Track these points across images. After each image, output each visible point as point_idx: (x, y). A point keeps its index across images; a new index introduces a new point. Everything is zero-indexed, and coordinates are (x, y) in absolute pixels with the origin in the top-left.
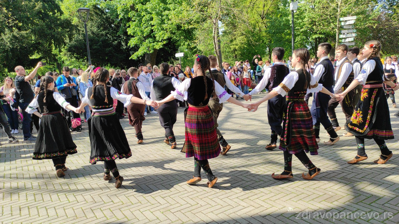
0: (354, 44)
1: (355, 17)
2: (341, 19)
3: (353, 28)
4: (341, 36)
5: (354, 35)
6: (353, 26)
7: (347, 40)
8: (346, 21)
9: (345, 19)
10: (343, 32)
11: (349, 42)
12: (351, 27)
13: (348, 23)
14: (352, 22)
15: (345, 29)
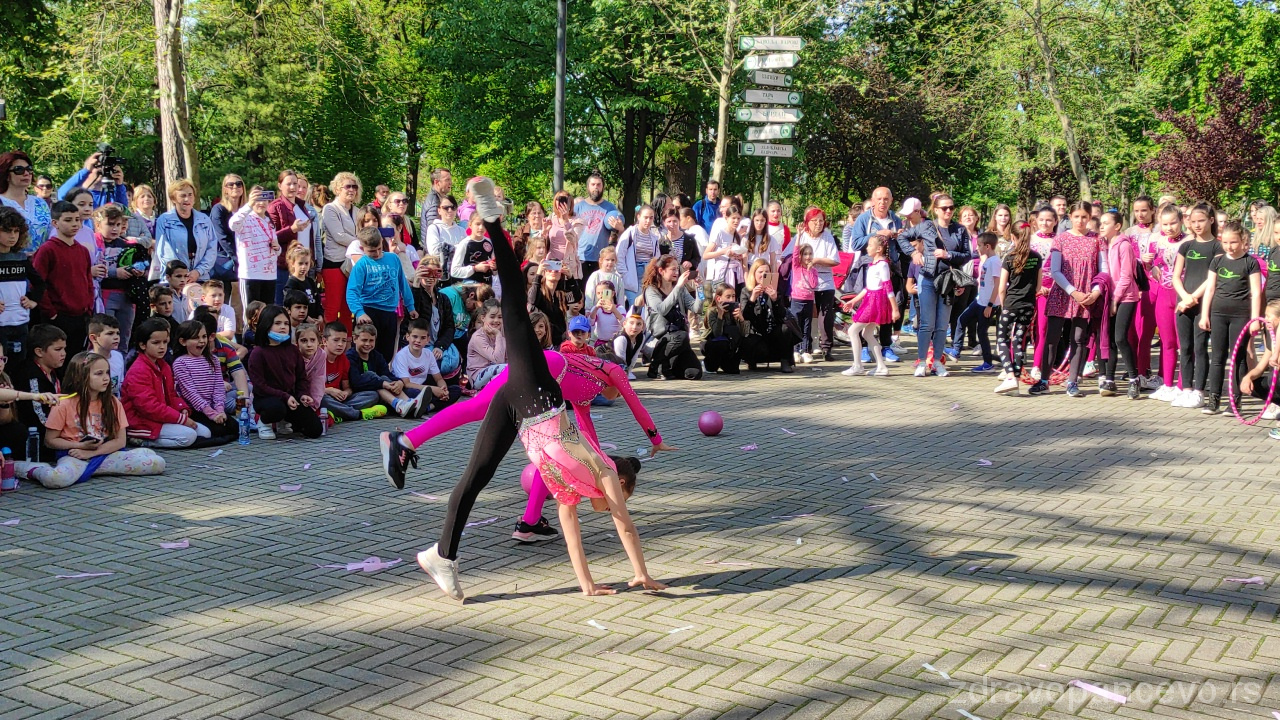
0: (788, 151)
1: (796, 43)
2: (746, 42)
3: (788, 85)
4: (743, 114)
5: (792, 117)
6: (789, 78)
7: (767, 133)
8: (763, 54)
9: (762, 42)
10: (752, 96)
11: (774, 141)
12: (780, 82)
13: (773, 62)
14: (788, 61)
15: (759, 87)
